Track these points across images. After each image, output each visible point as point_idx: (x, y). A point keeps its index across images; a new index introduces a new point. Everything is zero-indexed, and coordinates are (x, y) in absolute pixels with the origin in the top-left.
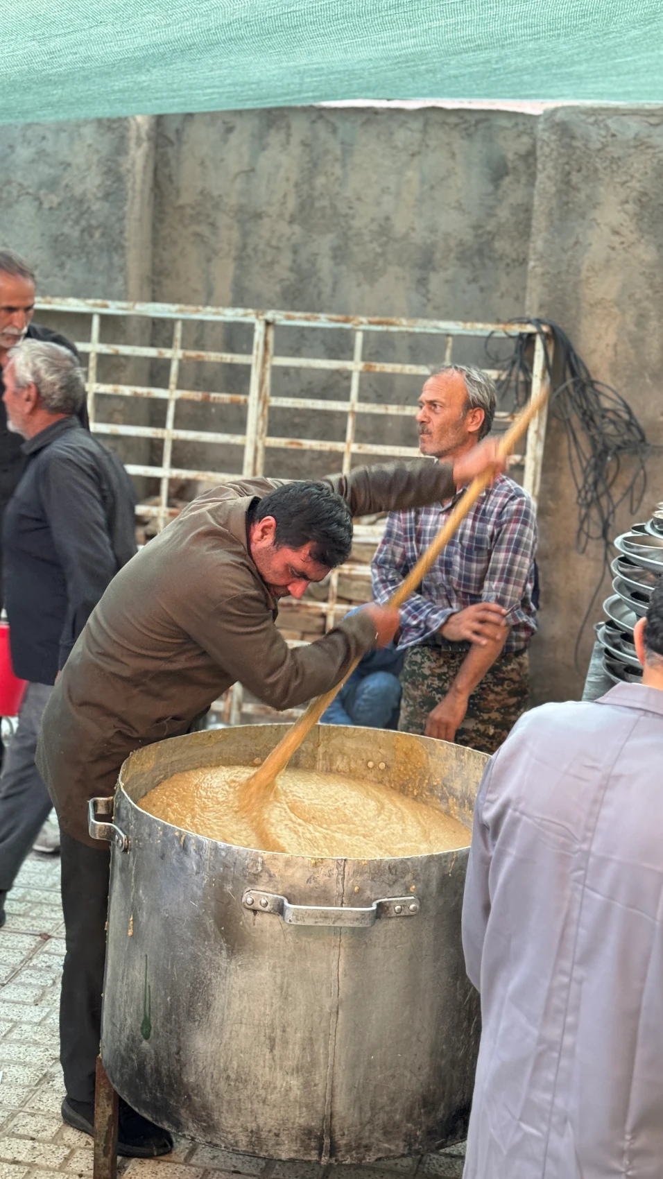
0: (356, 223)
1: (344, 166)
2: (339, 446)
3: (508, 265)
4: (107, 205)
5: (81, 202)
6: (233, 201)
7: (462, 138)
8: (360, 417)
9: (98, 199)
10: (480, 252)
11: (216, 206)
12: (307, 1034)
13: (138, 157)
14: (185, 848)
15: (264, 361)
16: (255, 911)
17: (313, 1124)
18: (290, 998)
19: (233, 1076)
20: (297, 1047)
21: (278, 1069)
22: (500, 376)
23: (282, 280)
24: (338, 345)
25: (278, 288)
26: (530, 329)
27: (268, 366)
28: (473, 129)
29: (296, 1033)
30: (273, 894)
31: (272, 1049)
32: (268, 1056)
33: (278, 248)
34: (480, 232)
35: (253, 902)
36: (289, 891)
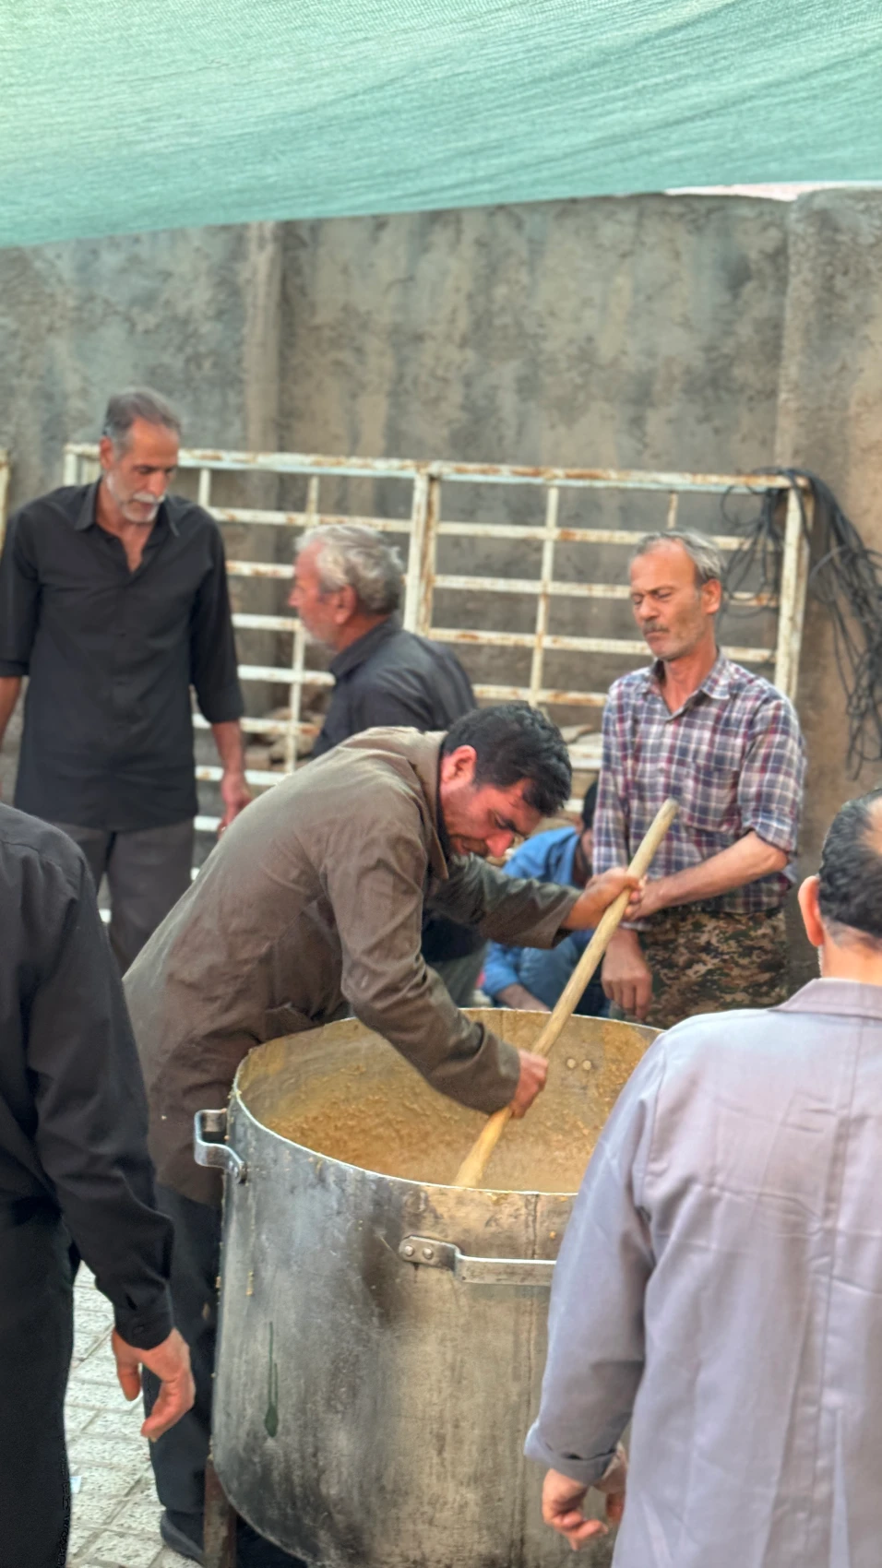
0: (548, 346)
1: (532, 271)
2: (527, 640)
3: (751, 399)
4: (219, 326)
5: (185, 322)
6: (385, 318)
7: (690, 232)
8: (555, 601)
9: (208, 318)
10: (714, 382)
11: (364, 326)
12: (488, 1431)
13: (260, 263)
14: (321, 1179)
15: (427, 528)
16: (416, 1265)
17: (498, 1552)
18: (464, 1382)
19: (389, 1487)
20: (474, 1448)
21: (449, 1479)
22: (741, 544)
23: (450, 422)
24: (526, 506)
25: (445, 432)
26: (781, 482)
27: (432, 534)
28: (702, 221)
29: (473, 1428)
30: (441, 1241)
31: (440, 1452)
32: (436, 1460)
33: (445, 380)
34: (714, 355)
35: (414, 1252)
36: (462, 1238)
